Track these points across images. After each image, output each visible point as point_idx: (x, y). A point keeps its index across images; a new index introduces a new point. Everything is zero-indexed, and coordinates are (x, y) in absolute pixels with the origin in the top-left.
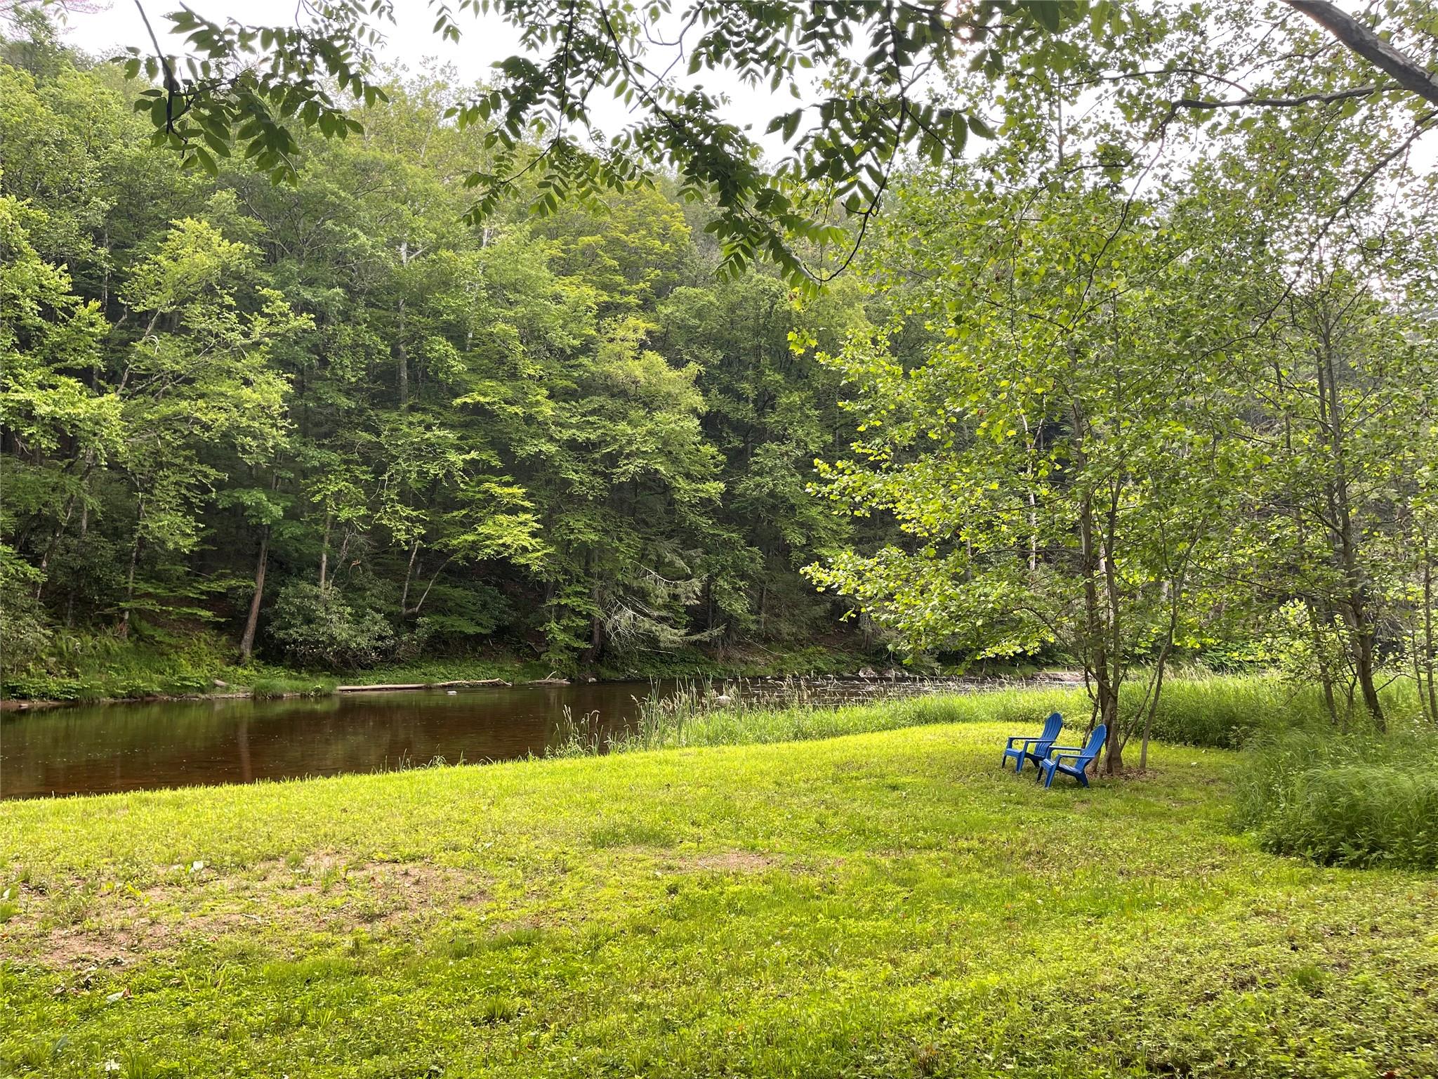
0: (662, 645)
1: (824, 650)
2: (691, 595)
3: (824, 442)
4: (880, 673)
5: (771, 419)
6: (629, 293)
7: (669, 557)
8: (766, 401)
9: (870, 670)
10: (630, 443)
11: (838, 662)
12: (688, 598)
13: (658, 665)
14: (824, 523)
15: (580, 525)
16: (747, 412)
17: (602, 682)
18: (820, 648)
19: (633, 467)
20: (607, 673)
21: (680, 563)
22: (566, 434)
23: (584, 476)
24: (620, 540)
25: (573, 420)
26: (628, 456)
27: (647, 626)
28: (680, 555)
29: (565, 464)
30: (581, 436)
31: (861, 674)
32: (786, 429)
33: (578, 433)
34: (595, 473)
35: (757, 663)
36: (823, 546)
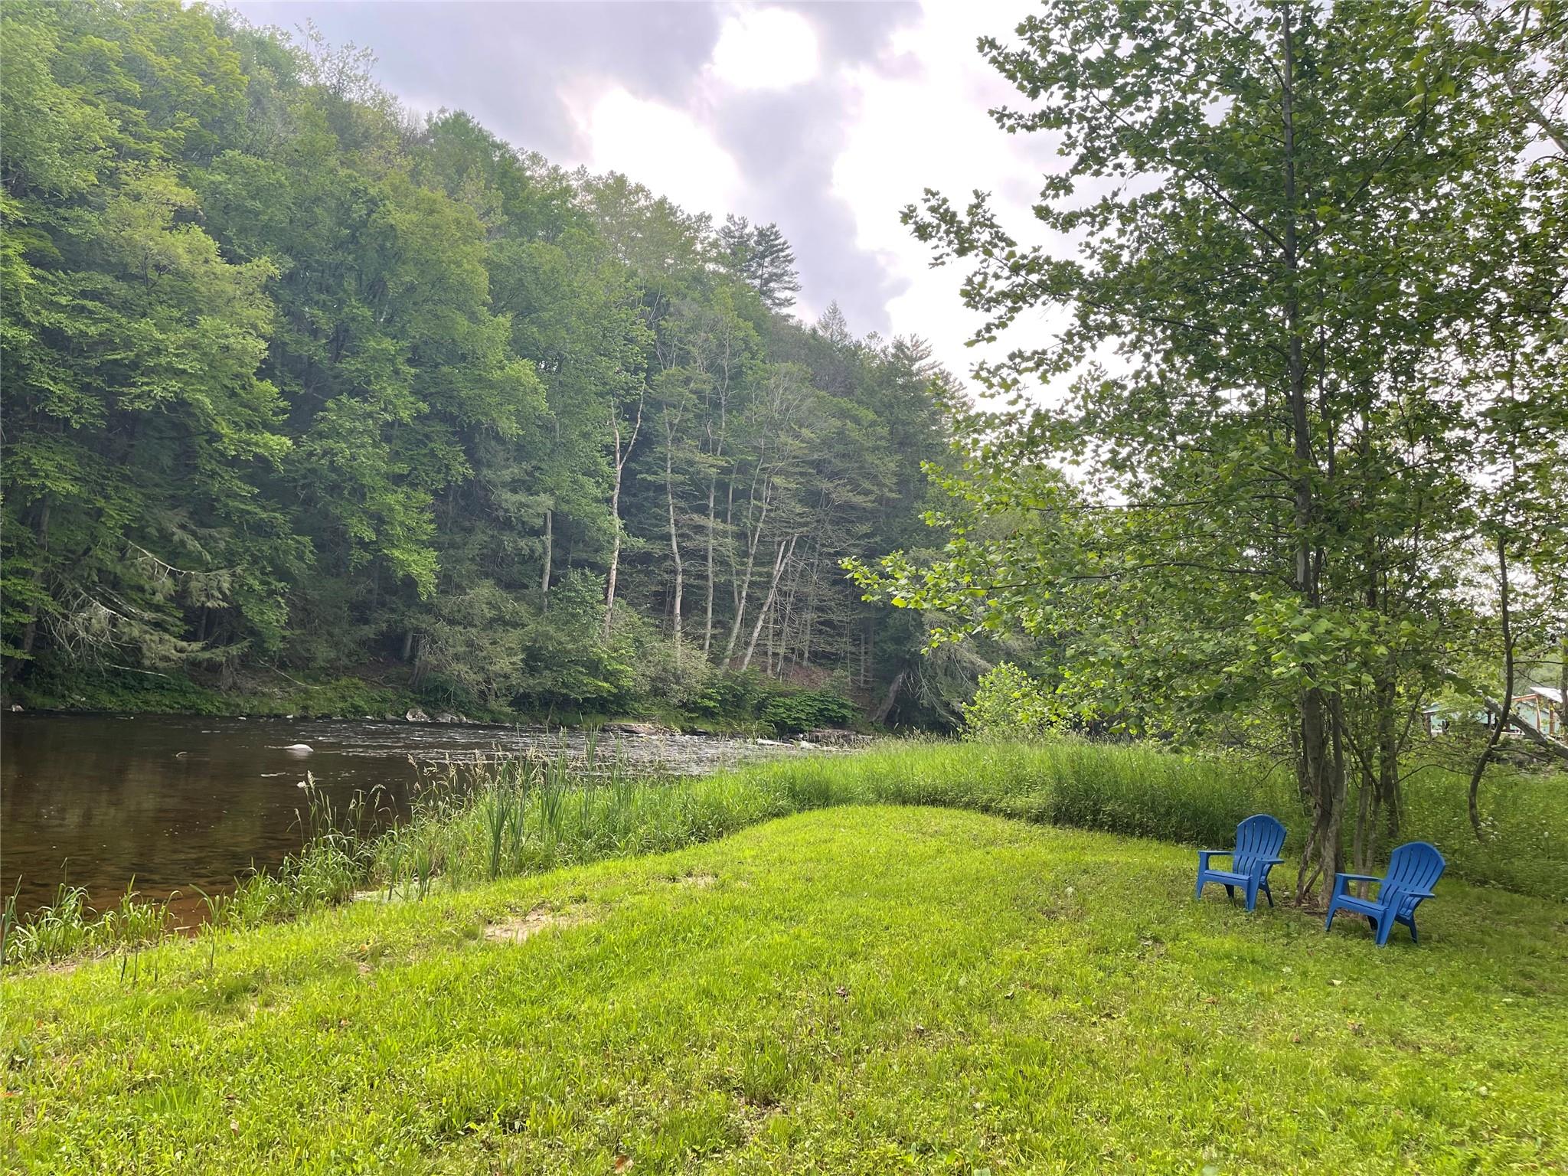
0: (147, 663)
1: (361, 684)
2: (216, 594)
3: (418, 411)
4: (431, 716)
5: (350, 366)
6: (150, 140)
7: (179, 534)
8: (342, 341)
9: (420, 712)
10: (158, 351)
11: (384, 700)
12: (209, 596)
13: (120, 691)
14: (400, 517)
15: (49, 467)
16: (316, 350)
17: (31, 711)
18: (356, 680)
19: (162, 389)
20: (39, 700)
21: (193, 545)
22: (49, 318)
23: (68, 390)
24: (107, 498)
25: (63, 301)
26: (150, 371)
27: (136, 633)
28: (194, 534)
29: (38, 366)
30: (72, 327)
31: (409, 717)
32: (369, 382)
33: (66, 322)
34: (86, 388)
35: (271, 696)
36: (396, 547)
